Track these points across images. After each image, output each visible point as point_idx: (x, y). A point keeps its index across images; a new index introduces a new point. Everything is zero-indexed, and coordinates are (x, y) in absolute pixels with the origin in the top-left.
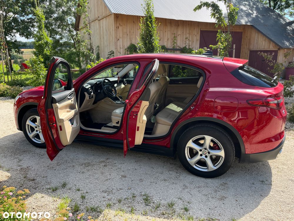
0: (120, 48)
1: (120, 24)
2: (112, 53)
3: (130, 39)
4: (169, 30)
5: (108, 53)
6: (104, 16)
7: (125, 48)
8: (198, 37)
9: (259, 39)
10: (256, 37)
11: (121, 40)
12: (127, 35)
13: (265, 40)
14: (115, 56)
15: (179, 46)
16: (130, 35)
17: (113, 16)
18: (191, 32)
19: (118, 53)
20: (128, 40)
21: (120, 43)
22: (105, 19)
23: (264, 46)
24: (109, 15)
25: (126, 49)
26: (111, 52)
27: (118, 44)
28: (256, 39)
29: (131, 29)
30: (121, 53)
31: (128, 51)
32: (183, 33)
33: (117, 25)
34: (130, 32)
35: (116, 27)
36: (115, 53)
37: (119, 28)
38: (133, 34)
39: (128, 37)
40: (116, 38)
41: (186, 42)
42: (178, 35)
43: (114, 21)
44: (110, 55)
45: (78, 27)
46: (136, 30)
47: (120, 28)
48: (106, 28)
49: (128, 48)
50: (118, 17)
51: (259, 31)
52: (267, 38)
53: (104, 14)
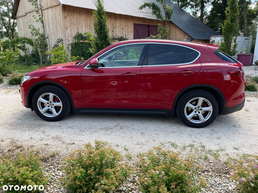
0: (69, 36)
1: (67, 14)
2: (61, 41)
3: (77, 28)
4: (109, 21)
5: (56, 40)
6: (50, 6)
7: (73, 36)
8: (132, 29)
9: (177, 32)
10: (174, 30)
11: (69, 29)
12: (74, 24)
13: (181, 33)
14: (64, 43)
15: (117, 36)
16: (77, 25)
17: (61, 7)
18: (126, 24)
19: (66, 40)
20: (76, 29)
21: (68, 31)
22: (50, 9)
23: (180, 38)
24: (56, 6)
25: (73, 38)
26: (59, 40)
27: (67, 32)
28: (174, 32)
29: (78, 20)
30: (70, 40)
31: (75, 39)
32: (120, 25)
33: (65, 15)
34: (77, 22)
35: (64, 18)
36: (64, 41)
37: (66, 18)
38: (79, 24)
39: (76, 27)
40: (65, 27)
41: (123, 32)
42: (117, 27)
43: (62, 11)
44: (59, 42)
45: (16, 15)
46: (82, 20)
47: (68, 18)
48: (52, 17)
49: (76, 37)
50: (66, 7)
51: (176, 26)
52: (182, 32)
53: (50, 4)
